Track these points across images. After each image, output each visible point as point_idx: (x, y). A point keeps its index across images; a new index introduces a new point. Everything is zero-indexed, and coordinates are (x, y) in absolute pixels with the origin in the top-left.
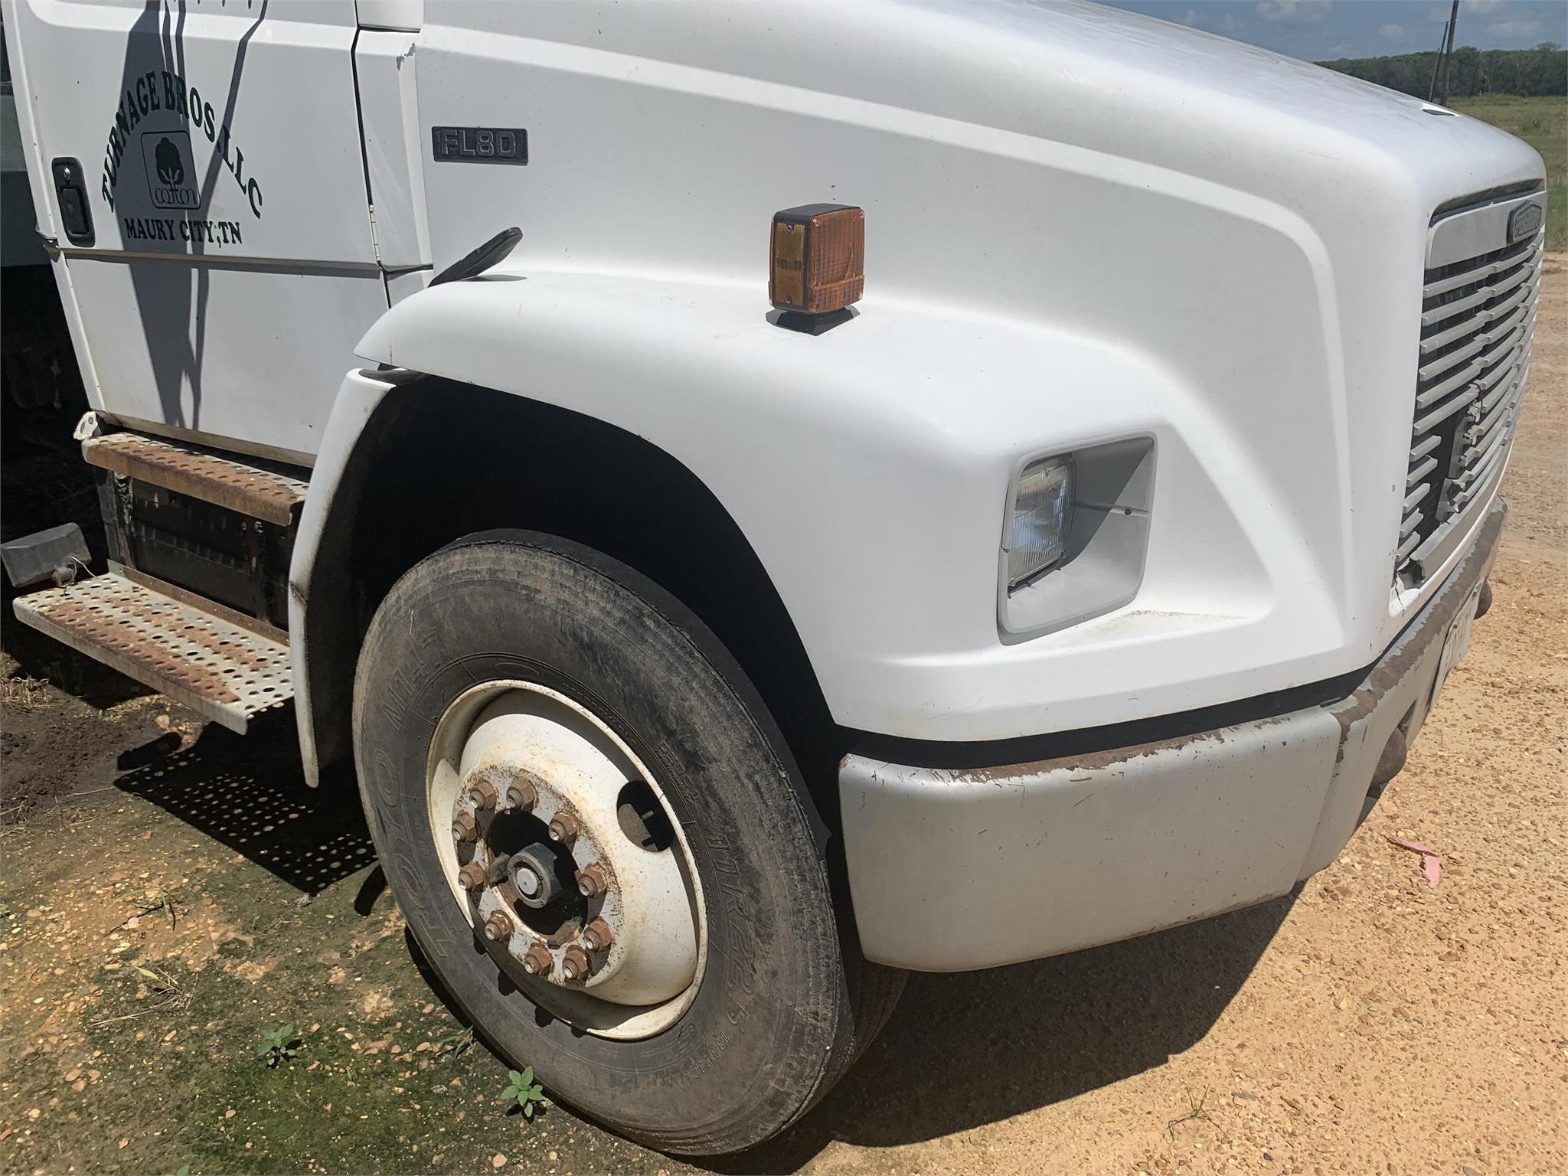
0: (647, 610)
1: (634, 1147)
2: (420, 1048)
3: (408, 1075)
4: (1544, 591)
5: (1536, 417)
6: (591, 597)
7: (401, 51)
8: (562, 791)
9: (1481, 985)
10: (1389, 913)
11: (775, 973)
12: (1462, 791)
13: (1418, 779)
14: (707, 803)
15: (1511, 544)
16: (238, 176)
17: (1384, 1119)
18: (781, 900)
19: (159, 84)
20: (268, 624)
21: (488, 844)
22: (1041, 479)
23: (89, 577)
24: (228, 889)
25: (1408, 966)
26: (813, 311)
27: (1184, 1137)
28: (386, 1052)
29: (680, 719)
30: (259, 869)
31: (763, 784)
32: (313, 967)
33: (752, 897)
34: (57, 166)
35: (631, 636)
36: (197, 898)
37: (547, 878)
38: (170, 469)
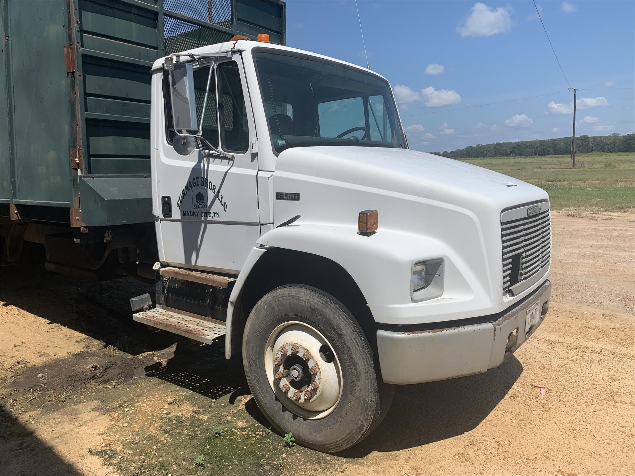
0: (328, 300)
1: (320, 452)
2: (256, 433)
3: (254, 439)
4: (590, 321)
5: (595, 268)
6: (315, 298)
7: (269, 176)
8: (306, 347)
9: (554, 417)
10: (530, 402)
11: (361, 390)
12: (555, 373)
13: (542, 370)
14: (344, 347)
15: (582, 308)
16: (221, 202)
17: (523, 445)
18: (362, 370)
19: (200, 180)
20: (210, 318)
21: (284, 366)
22: (419, 268)
23: (152, 309)
24: (191, 399)
25: (533, 413)
26: (368, 232)
27: (468, 449)
28: (248, 434)
29: (337, 326)
30: (198, 394)
31: (357, 341)
32: (221, 416)
33: (355, 369)
34: (163, 198)
35: (325, 307)
36: (182, 401)
37: (301, 372)
38: (190, 275)
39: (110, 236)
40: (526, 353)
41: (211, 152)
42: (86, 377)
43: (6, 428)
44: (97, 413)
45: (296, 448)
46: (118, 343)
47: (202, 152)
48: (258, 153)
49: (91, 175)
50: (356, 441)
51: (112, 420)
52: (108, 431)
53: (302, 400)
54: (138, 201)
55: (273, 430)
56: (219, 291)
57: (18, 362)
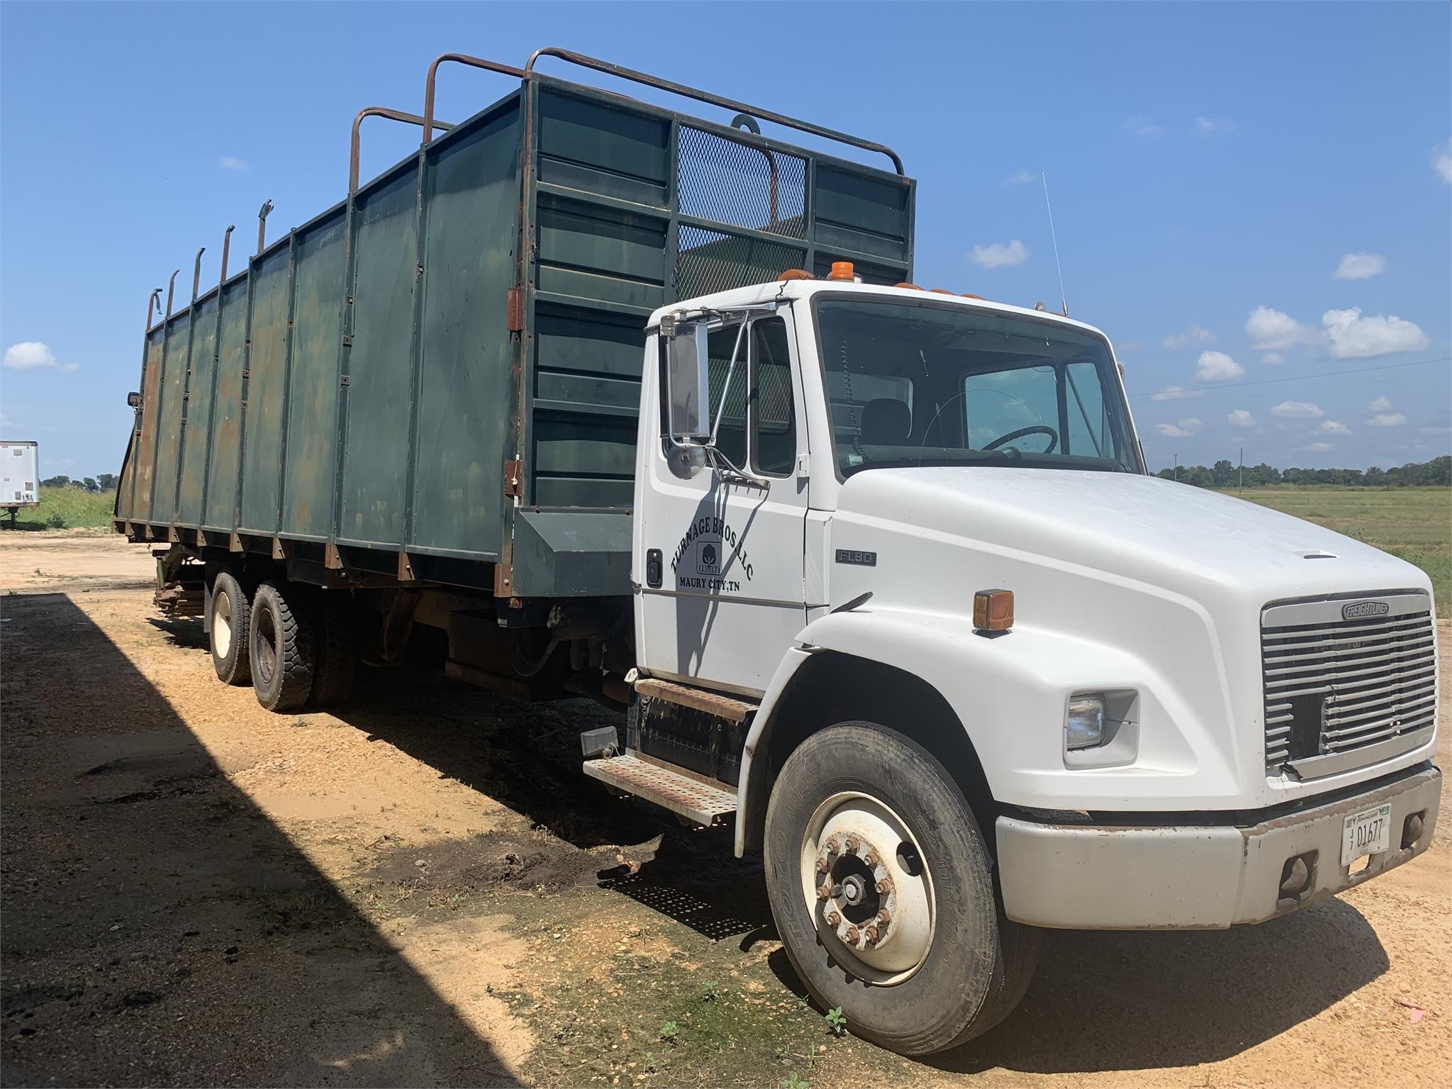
0: (915, 755)
2: (780, 1005)
3: (774, 1013)
6: (891, 749)
7: (827, 519)
8: (871, 842)
9: (1418, 1066)
10: (1375, 1031)
11: (966, 931)
14: (938, 844)
16: (743, 563)
18: (970, 892)
19: (711, 522)
20: (715, 779)
21: (833, 877)
22: (1084, 705)
23: (617, 755)
24: (672, 933)
25: (1374, 1052)
26: (992, 630)
28: (763, 1004)
29: (929, 804)
30: (686, 927)
31: (964, 836)
32: (721, 968)
33: (957, 891)
34: (650, 552)
35: (908, 766)
36: (656, 934)
37: (861, 889)
38: (684, 695)
39: (559, 617)
40: (1411, 938)
41: (733, 473)
42: (496, 874)
43: (361, 936)
44: (507, 935)
45: (848, 1039)
46: (558, 822)
47: (717, 473)
48: (809, 478)
49: (536, 507)
50: (956, 1035)
51: (530, 949)
52: (521, 963)
53: (862, 944)
54: (610, 555)
55: (812, 1003)
56: (733, 728)
57: (385, 837)
